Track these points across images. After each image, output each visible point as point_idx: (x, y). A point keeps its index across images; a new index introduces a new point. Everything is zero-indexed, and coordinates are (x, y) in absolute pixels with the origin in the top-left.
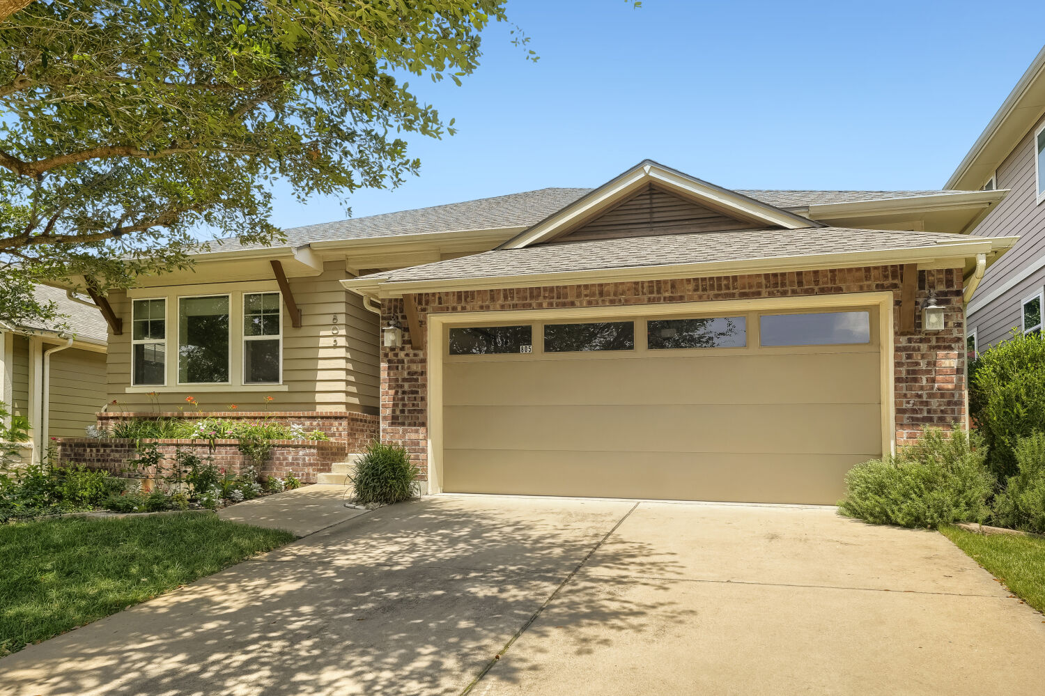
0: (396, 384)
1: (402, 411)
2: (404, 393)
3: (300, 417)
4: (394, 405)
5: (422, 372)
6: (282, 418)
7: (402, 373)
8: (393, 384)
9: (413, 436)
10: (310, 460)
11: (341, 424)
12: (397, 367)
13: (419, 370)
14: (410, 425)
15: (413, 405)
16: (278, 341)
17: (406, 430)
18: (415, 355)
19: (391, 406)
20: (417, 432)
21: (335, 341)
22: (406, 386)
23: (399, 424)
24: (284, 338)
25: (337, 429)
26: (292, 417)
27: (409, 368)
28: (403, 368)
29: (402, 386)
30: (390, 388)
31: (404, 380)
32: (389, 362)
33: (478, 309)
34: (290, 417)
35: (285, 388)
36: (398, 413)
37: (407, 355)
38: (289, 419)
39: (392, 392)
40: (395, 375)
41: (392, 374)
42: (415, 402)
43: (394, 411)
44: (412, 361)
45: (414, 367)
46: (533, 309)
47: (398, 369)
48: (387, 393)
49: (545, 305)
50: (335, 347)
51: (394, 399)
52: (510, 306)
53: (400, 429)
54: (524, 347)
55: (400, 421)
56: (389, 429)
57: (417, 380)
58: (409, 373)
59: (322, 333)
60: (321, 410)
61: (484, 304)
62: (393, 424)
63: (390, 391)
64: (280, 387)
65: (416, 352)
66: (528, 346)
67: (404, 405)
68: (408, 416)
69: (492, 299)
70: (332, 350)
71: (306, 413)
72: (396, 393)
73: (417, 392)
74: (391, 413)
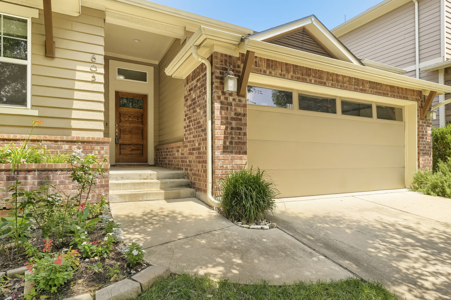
0: (226, 121)
1: (231, 143)
2: (232, 128)
3: (56, 141)
4: (225, 137)
5: (244, 114)
6: (33, 141)
7: (230, 114)
8: (224, 121)
9: (239, 162)
10: (101, 182)
11: (103, 149)
12: (227, 108)
13: (242, 112)
14: (236, 153)
15: (239, 138)
16: (25, 67)
17: (234, 157)
18: (240, 101)
19: (223, 138)
20: (241, 159)
21: (93, 77)
22: (234, 124)
23: (228, 152)
24: (33, 64)
25: (99, 152)
26: (46, 141)
27: (235, 110)
28: (231, 109)
29: (231, 124)
30: (222, 124)
31: (232, 119)
32: (222, 103)
33: (279, 76)
34: (44, 140)
35: (35, 113)
36: (228, 144)
37: (234, 100)
38: (43, 142)
39: (223, 127)
40: (226, 114)
41: (223, 113)
42: (240, 136)
43: (225, 143)
44: (237, 105)
45: (239, 110)
46: (307, 82)
47: (227, 110)
48: (220, 127)
49: (313, 81)
50: (93, 82)
51: (225, 133)
52: (296, 77)
53: (229, 156)
54: (289, 105)
55: (229, 150)
56: (221, 157)
57: (241, 120)
58: (235, 114)
59: (78, 68)
60: (75, 135)
61: (283, 73)
62: (224, 152)
63: (222, 126)
64: (27, 110)
65: (240, 98)
66: (291, 105)
67: (232, 138)
68: (235, 147)
69: (288, 71)
70: (90, 84)
71: (65, 137)
72: (227, 128)
73: (241, 129)
74: (222, 143)
